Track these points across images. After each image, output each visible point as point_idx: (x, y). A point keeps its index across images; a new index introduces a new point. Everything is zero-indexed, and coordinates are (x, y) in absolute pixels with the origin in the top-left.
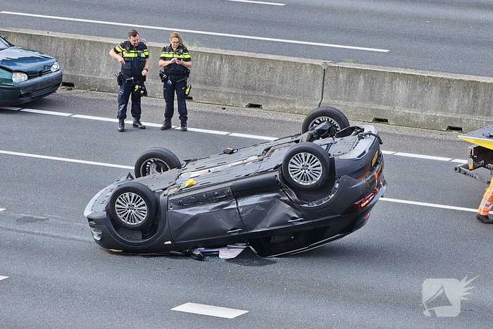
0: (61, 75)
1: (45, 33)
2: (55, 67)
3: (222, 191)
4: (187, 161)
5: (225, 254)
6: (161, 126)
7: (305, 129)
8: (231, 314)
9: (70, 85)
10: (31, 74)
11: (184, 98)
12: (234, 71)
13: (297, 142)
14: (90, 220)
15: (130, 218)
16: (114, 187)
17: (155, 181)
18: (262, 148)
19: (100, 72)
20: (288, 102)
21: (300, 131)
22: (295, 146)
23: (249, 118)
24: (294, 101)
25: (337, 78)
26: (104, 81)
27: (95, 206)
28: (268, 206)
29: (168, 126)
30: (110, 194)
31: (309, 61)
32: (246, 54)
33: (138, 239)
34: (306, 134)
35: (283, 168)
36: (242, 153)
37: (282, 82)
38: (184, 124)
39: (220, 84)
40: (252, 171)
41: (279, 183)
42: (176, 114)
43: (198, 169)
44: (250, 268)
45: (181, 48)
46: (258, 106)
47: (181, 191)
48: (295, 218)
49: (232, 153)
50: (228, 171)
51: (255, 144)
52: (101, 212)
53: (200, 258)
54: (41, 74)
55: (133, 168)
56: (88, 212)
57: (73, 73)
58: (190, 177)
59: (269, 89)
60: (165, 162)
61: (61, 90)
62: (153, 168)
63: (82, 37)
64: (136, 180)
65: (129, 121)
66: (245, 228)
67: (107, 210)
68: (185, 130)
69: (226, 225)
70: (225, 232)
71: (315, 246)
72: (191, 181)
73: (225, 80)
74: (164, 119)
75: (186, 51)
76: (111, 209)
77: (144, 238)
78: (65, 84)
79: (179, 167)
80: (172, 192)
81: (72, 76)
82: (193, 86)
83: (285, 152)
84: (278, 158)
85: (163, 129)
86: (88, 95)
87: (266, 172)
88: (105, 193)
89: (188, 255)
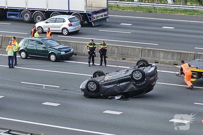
0: (73, 52)
1: (69, 41)
2: (72, 50)
3: (115, 81)
4: (107, 74)
5: (117, 98)
6: (100, 64)
7: (137, 65)
8: (119, 113)
9: (76, 54)
10: (66, 52)
11: (105, 57)
12: (118, 50)
13: (135, 68)
14: (81, 89)
15: (92, 89)
16: (87, 80)
17: (98, 79)
18: (126, 70)
19: (83, 51)
20: (132, 58)
21: (136, 65)
22: (134, 69)
23: (122, 62)
24: (134, 58)
25: (145, 52)
26: (85, 53)
27: (83, 86)
28: (128, 85)
29: (101, 65)
30: (86, 82)
31: (138, 47)
32: (121, 46)
33: (94, 94)
34: (137, 66)
35: (131, 75)
36: (121, 71)
37: (131, 53)
38: (105, 64)
39: (115, 53)
40: (123, 76)
41: (130, 79)
42: (103, 61)
43: (109, 76)
44: (123, 101)
45: (104, 44)
46: (125, 59)
47: (105, 82)
48: (135, 88)
49: (118, 71)
50: (117, 76)
51: (124, 69)
52: (84, 87)
53: (110, 99)
54: (68, 52)
55: (92, 76)
56: (81, 87)
57: (77, 51)
58: (107, 78)
59: (127, 55)
60: (101, 74)
61: (73, 56)
62: (98, 76)
63: (79, 42)
64: (93, 79)
65: (91, 64)
66: (122, 91)
67: (86, 87)
68: (106, 66)
69: (117, 90)
70: (117, 92)
71: (140, 95)
72: (107, 79)
73: (116, 52)
74: (100, 63)
75: (106, 45)
76: (87, 86)
77: (95, 94)
78: (74, 54)
79: (104, 75)
80: (103, 82)
81: (76, 52)
82: (108, 54)
83: (132, 71)
84: (130, 72)
85: (100, 65)
86: (80, 57)
87: (127, 76)
88: (85, 82)
89: (107, 98)
